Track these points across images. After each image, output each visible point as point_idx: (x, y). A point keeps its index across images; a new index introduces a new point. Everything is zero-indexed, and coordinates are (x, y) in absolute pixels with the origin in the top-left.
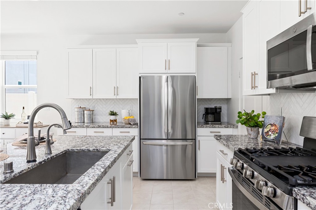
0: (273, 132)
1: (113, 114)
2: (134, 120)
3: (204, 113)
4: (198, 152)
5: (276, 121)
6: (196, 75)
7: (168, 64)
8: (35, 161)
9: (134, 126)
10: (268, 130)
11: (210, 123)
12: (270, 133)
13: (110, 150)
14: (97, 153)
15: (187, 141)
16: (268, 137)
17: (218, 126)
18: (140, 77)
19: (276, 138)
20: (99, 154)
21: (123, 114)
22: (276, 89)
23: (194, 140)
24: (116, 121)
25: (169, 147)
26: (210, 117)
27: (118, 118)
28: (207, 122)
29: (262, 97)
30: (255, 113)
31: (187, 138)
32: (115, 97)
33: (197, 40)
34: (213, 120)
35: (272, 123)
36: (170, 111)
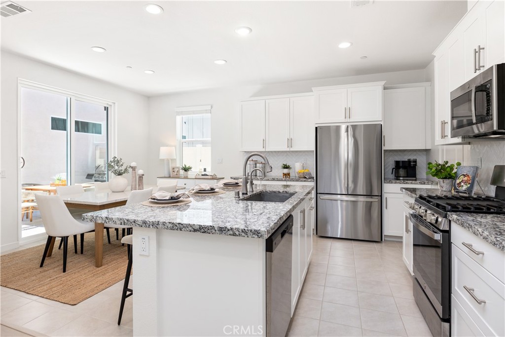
0: (465, 182)
1: (286, 167)
2: (310, 174)
3: (394, 167)
4: (385, 211)
5: (468, 171)
6: (382, 123)
7: (348, 112)
8: (247, 194)
9: (309, 180)
10: (460, 181)
11: (401, 178)
12: (462, 184)
13: (296, 192)
14: (286, 194)
15: (372, 198)
16: (460, 188)
17: (411, 181)
18: (316, 128)
19: (468, 188)
20: (287, 195)
21: (297, 167)
22: (462, 138)
23: (380, 197)
24: (289, 174)
25: (349, 203)
26: (402, 172)
27: (291, 171)
28: (397, 178)
29: (463, 147)
30: (449, 164)
31: (373, 194)
32: (288, 150)
33: (383, 83)
34: (406, 176)
35: (465, 174)
36: (351, 165)
